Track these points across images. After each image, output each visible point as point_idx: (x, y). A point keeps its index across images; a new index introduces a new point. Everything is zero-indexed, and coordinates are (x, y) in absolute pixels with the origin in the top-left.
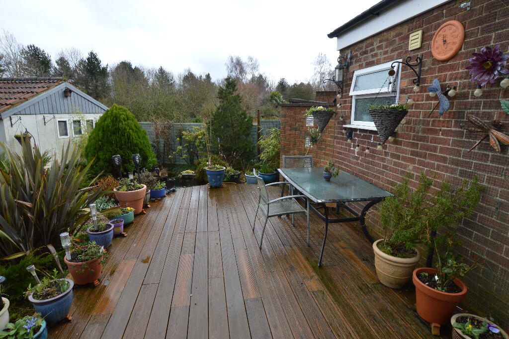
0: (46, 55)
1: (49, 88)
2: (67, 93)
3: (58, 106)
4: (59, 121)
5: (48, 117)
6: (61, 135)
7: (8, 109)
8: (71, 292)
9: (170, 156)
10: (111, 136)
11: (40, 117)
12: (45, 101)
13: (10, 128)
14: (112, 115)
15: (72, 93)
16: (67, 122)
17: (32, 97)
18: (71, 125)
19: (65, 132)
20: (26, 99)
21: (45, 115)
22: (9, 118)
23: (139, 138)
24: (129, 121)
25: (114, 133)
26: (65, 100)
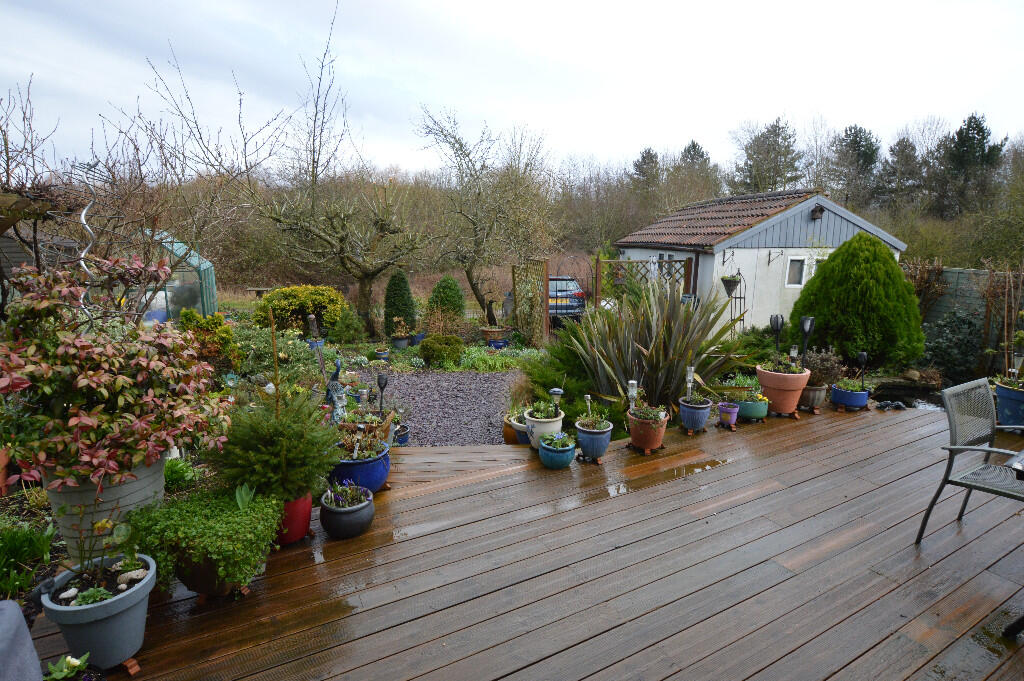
0: (873, 140)
1: (787, 207)
2: (817, 213)
3: (797, 234)
4: (792, 261)
5: (775, 252)
6: (789, 283)
7: (724, 240)
8: (609, 433)
9: (988, 351)
10: (833, 287)
11: (765, 252)
12: (777, 228)
13: (720, 267)
14: (847, 251)
15: (826, 213)
16: (806, 262)
17: (760, 222)
18: (810, 267)
19: (797, 279)
20: (750, 226)
21: (773, 250)
22: (722, 253)
23: (887, 296)
24: (876, 263)
25: (840, 284)
26: (811, 225)
